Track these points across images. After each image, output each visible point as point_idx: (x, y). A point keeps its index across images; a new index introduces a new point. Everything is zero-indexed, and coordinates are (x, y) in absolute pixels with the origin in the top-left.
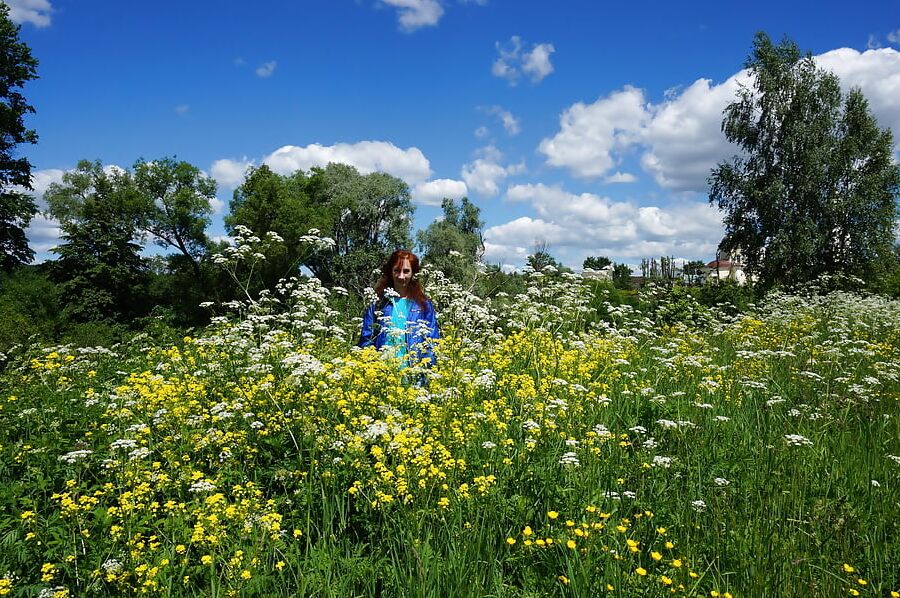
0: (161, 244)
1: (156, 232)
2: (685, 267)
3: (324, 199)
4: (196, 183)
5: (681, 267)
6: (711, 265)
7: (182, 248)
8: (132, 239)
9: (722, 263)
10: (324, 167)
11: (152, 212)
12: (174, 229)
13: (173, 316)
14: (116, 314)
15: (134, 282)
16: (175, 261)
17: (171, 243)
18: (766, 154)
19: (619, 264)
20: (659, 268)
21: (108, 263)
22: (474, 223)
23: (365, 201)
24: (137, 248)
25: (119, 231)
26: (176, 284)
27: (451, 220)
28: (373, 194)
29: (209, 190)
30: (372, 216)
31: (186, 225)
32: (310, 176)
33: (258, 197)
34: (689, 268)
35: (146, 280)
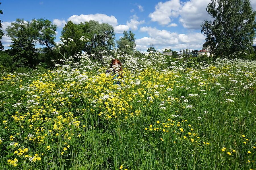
0: (41, 44)
1: (40, 41)
2: (193, 51)
3: (89, 31)
4: (51, 26)
5: (191, 52)
6: (200, 51)
7: (47, 45)
8: (32, 43)
9: (203, 50)
10: (88, 22)
11: (38, 35)
12: (45, 40)
13: (46, 65)
14: (29, 65)
15: (34, 56)
16: (45, 49)
17: (44, 44)
18: (219, 18)
19: (174, 51)
20: (185, 52)
21: (26, 50)
22: (132, 38)
23: (101, 32)
24: (34, 45)
25: (28, 40)
26: (46, 56)
27: (126, 37)
28: (103, 30)
29: (55, 29)
30: (103, 36)
31: (48, 39)
32: (84, 24)
33: (69, 30)
34: (194, 52)
35: (37, 55)
